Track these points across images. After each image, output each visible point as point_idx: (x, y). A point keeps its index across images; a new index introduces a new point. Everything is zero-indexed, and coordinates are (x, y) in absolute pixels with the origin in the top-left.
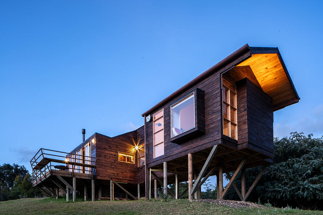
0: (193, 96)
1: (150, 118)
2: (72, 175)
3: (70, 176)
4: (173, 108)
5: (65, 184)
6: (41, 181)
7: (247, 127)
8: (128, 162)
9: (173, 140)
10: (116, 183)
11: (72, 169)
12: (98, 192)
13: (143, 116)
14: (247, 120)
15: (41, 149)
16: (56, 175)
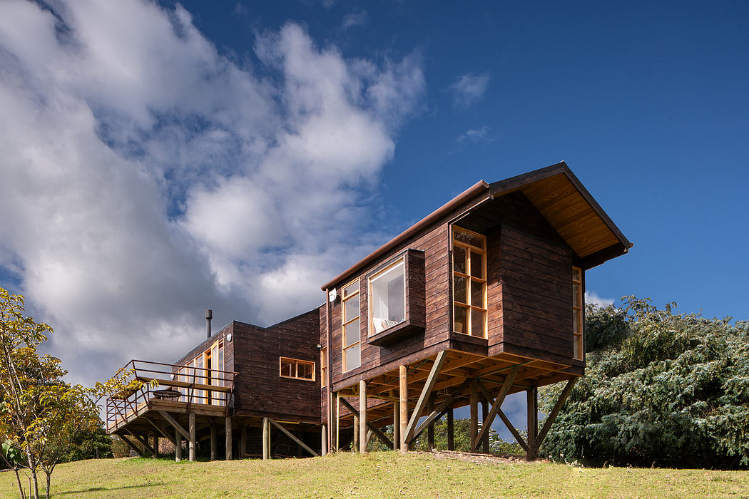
0: (403, 263)
1: (336, 295)
2: (187, 408)
3: (184, 411)
4: (372, 281)
5: (174, 426)
6: (126, 422)
7: (502, 315)
8: (301, 379)
9: (371, 340)
10: (276, 422)
11: (188, 396)
12: (239, 442)
13: (324, 289)
14: (501, 302)
15: (133, 361)
16: (158, 410)
